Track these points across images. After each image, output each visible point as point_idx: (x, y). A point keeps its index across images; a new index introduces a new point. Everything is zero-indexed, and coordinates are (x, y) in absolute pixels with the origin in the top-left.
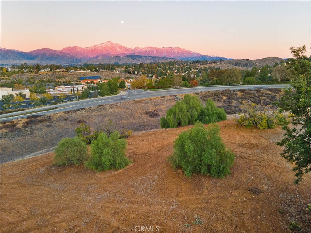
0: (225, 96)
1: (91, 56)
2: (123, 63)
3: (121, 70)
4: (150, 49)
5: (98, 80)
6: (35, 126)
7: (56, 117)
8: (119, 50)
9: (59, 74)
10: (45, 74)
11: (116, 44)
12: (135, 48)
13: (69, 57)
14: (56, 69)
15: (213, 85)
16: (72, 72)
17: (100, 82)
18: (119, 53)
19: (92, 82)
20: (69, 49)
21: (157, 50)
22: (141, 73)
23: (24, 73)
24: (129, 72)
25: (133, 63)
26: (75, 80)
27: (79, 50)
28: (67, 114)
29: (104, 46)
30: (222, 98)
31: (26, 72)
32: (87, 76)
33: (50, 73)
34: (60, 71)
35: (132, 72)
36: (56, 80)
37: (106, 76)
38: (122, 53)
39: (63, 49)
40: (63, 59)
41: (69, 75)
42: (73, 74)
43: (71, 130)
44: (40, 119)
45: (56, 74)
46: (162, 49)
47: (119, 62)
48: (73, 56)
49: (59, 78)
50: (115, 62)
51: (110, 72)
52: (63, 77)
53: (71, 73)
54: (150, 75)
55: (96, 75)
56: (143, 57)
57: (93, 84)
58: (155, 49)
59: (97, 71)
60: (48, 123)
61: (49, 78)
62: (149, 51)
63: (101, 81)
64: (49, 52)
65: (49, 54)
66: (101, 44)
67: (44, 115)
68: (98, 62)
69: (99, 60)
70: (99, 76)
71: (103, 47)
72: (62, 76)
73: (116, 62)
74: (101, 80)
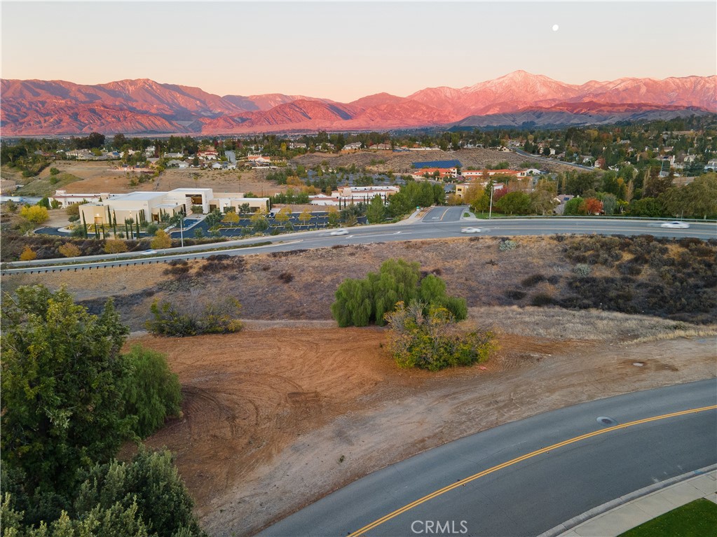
0: (630, 252)
1: (474, 107)
2: (546, 124)
3: (518, 145)
4: (629, 84)
5: (452, 170)
6: (212, 276)
7: (252, 262)
8: (542, 90)
9: (375, 156)
10: (351, 154)
11: (537, 76)
12: (587, 84)
13: (424, 111)
14: (372, 145)
15: (638, 215)
16: (401, 151)
17: (456, 175)
18: (541, 98)
19: (437, 175)
20: (426, 92)
21: (652, 86)
22: (563, 154)
23: (315, 151)
24: (535, 150)
25: (571, 122)
26: (404, 168)
27: (447, 94)
28: (272, 259)
29: (506, 82)
30: (618, 257)
31: (319, 151)
32: (430, 160)
33: (360, 152)
34: (379, 148)
35: (541, 152)
36: (368, 168)
37: (475, 160)
38: (550, 97)
39: (415, 95)
40: (413, 116)
41: (395, 157)
42: (402, 156)
43: (260, 290)
44: (225, 262)
45: (369, 155)
46: (666, 83)
47: (536, 121)
48: (432, 109)
49: (373, 163)
50: (526, 121)
51: (488, 150)
52: (381, 162)
53: (400, 154)
54: (586, 159)
55: (451, 159)
56: (604, 106)
57: (438, 178)
58: (645, 84)
59: (456, 148)
60: (234, 272)
61: (353, 164)
62: (626, 90)
63: (459, 173)
64: (388, 101)
65: (385, 106)
66: (499, 79)
67: (233, 257)
68: (485, 122)
69: (488, 116)
70: (457, 161)
71: (504, 85)
72: (380, 159)
73: (529, 121)
74: (458, 170)
